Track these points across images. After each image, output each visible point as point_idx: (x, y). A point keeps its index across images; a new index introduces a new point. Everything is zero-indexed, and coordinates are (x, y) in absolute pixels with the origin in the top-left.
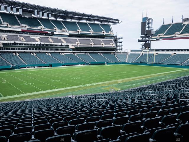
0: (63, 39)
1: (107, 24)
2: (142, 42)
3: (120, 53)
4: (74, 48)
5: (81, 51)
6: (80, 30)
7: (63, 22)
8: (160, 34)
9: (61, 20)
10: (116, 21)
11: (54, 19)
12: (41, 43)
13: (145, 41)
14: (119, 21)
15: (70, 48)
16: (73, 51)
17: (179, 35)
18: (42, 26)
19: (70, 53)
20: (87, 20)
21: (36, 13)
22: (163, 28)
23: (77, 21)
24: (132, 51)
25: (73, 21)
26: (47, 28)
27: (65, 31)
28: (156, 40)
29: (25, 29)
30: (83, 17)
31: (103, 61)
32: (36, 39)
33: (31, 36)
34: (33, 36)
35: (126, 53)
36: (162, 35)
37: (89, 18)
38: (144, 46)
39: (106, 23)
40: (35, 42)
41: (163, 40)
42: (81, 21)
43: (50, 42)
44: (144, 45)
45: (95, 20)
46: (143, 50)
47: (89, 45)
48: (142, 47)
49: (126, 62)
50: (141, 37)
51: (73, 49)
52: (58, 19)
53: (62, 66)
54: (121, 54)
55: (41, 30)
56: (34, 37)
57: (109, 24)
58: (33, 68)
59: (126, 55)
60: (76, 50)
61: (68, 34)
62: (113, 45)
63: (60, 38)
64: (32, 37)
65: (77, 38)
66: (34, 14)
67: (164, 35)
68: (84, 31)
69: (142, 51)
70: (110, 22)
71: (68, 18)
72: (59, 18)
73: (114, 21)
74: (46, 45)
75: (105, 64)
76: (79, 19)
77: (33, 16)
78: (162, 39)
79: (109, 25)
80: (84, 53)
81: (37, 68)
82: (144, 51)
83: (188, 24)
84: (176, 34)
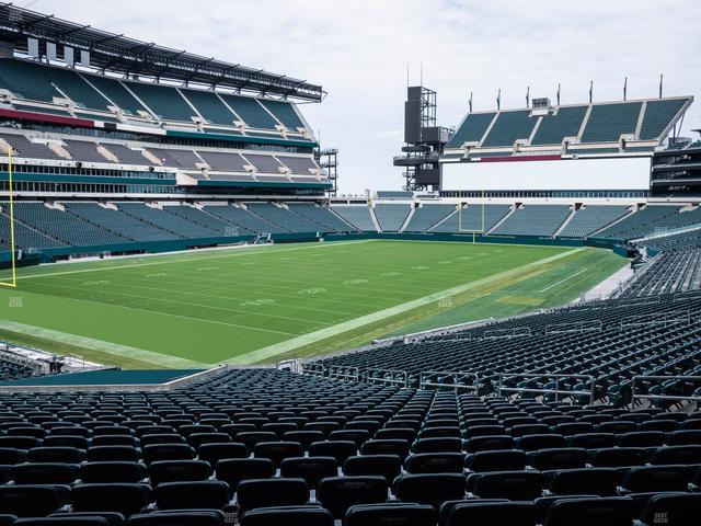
0: (147, 149)
1: (282, 100)
2: (408, 165)
3: (346, 202)
4: (194, 182)
5: (217, 196)
6: (200, 119)
7: (129, 84)
8: (468, 144)
9: (119, 76)
10: (313, 93)
11: (94, 71)
12: (80, 164)
13: (417, 164)
14: (321, 91)
15: (179, 183)
16: (189, 196)
17: (528, 149)
18: (63, 97)
19: (177, 204)
20: (215, 81)
21: (33, 44)
22: (474, 125)
23: (177, 84)
24: (381, 194)
25: (164, 82)
26: (89, 106)
27: (150, 120)
28: (459, 160)
29: (8, 107)
30: (205, 72)
31: (307, 230)
32: (51, 147)
33: (31, 137)
34: (38, 137)
35: (365, 202)
36: (477, 147)
37: (227, 76)
38: (413, 181)
39: (276, 97)
40: (59, 162)
41: (483, 161)
42: (193, 86)
43: (105, 160)
44: (413, 177)
45: (241, 85)
46: (416, 193)
47: (244, 174)
48: (408, 183)
49: (379, 231)
50: (404, 149)
51: (189, 189)
52: (108, 74)
53: (187, 248)
54: (348, 205)
55: (65, 113)
56: (44, 141)
57: (290, 99)
58: (97, 259)
59: (366, 210)
60: (199, 193)
61: (164, 133)
62: (317, 175)
63: (135, 146)
64: (36, 141)
65: (194, 149)
66: (24, 47)
67: (483, 145)
68: (215, 122)
69: (414, 197)
70: (293, 93)
71: (148, 73)
72: (113, 71)
73: (306, 91)
74: (98, 170)
75: (317, 240)
76: (188, 77)
77: (17, 55)
78: (479, 159)
79: (289, 104)
80: (225, 204)
81: (110, 257)
82: (419, 196)
83: (547, 116)
84: (519, 145)
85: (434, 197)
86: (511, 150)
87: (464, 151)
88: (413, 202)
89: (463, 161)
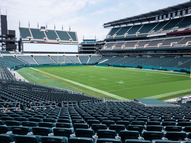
8: (29, 37)
17: (49, 40)
67: (34, 38)
78: (36, 42)
83: (46, 32)
84: (45, 39)
85: (19, 53)
86: (44, 40)
87: (29, 40)
88: (13, 55)
89: (31, 42)
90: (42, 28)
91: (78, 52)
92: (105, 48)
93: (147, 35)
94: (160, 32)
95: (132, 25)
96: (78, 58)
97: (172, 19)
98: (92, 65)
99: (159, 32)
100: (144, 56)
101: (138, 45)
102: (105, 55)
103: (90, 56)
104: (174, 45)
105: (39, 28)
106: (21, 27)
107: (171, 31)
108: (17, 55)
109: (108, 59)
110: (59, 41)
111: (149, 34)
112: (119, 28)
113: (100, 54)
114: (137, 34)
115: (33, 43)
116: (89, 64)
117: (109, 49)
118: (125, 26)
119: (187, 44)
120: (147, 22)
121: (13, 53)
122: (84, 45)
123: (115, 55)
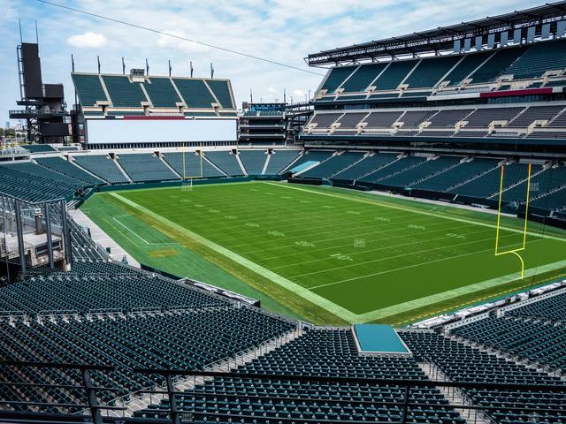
2: (28, 118)
8: (99, 103)
17: (156, 110)
28: (104, 117)
36: (110, 106)
46: (53, 146)
50: (19, 103)
67: (114, 105)
83: (145, 83)
84: (145, 107)
85: (76, 149)
86: (142, 110)
87: (101, 110)
88: (61, 155)
89: (107, 118)
90: (136, 72)
91: (235, 139)
92: (311, 128)
93: (429, 94)
94: (462, 87)
95: (389, 59)
96: (237, 156)
97: (498, 46)
98: (277, 178)
99: (462, 89)
100: (417, 155)
101: (403, 123)
102: (311, 148)
103: (270, 151)
104: (497, 130)
105: (128, 73)
106: (77, 71)
107: (494, 86)
108: (70, 155)
109: (318, 163)
110: (185, 111)
111: (434, 91)
112: (352, 68)
113: (299, 145)
114: (402, 89)
115: (113, 118)
116: (268, 178)
117: (322, 131)
118: (369, 61)
119: (531, 129)
120: (432, 54)
121: (60, 149)
122: (252, 121)
123: (339, 150)
